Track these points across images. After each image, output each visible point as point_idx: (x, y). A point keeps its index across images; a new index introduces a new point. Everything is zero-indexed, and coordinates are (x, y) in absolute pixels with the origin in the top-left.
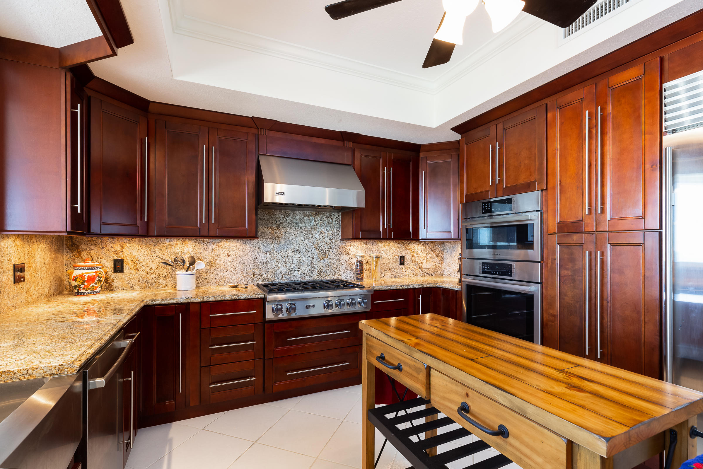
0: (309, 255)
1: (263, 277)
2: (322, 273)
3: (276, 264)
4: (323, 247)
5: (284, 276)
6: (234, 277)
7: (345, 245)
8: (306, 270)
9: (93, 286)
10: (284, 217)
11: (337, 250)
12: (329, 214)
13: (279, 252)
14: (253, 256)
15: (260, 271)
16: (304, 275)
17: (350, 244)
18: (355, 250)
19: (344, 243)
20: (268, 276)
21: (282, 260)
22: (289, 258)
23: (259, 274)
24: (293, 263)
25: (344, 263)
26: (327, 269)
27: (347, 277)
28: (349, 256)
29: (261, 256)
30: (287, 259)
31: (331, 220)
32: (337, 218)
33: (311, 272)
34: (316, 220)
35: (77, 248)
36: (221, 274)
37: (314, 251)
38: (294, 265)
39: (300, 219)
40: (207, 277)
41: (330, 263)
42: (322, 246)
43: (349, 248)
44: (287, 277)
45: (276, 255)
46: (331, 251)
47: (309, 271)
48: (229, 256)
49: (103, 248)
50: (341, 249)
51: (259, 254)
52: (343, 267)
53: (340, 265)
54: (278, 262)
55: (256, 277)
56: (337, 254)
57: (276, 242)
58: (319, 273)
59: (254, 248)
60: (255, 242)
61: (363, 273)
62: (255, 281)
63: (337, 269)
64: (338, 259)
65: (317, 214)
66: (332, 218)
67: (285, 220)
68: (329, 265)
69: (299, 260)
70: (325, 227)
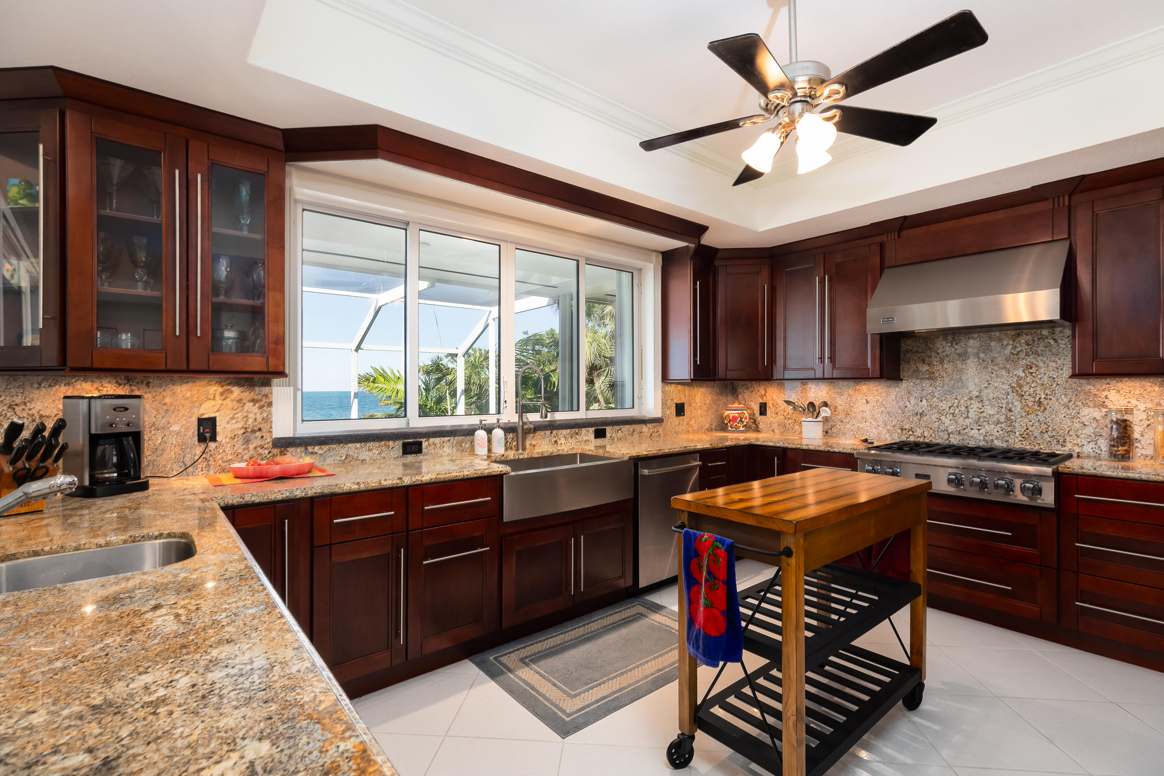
0: (1001, 405)
1: (917, 433)
2: (1032, 438)
3: (938, 417)
4: (1034, 391)
5: (951, 435)
6: (874, 431)
7: (1093, 388)
8: (995, 430)
10: (952, 345)
11: (1069, 397)
13: (943, 398)
14: (901, 404)
15: (911, 426)
16: (991, 438)
17: (1108, 386)
18: (1123, 398)
19: (1089, 384)
20: (923, 432)
21: (948, 412)
22: (959, 408)
23: (910, 429)
24: (968, 417)
25: (1089, 424)
26: (1044, 431)
27: (1099, 452)
28: (1103, 410)
29: (912, 404)
30: (957, 411)
31: (1052, 342)
33: (1005, 434)
34: (1018, 345)
35: (736, 392)
36: (859, 425)
37: (1012, 398)
38: (970, 420)
39: (982, 346)
40: (842, 427)
41: (1051, 421)
42: (1032, 390)
43: (1105, 393)
44: (958, 438)
45: (938, 404)
46: (1053, 398)
47: (1003, 432)
48: (867, 402)
49: (752, 392)
50: (1082, 396)
51: (909, 402)
52: (1088, 431)
53: (1078, 426)
54: (940, 413)
55: (905, 432)
56: (1070, 404)
57: (938, 384)
58: (1024, 438)
59: (903, 392)
60: (904, 384)
61: (1130, 445)
62: (904, 438)
63: (1071, 433)
64: (1073, 414)
65: (1018, 334)
66: (1056, 337)
67: (953, 350)
68: (1049, 424)
69: (981, 413)
70: (1039, 356)
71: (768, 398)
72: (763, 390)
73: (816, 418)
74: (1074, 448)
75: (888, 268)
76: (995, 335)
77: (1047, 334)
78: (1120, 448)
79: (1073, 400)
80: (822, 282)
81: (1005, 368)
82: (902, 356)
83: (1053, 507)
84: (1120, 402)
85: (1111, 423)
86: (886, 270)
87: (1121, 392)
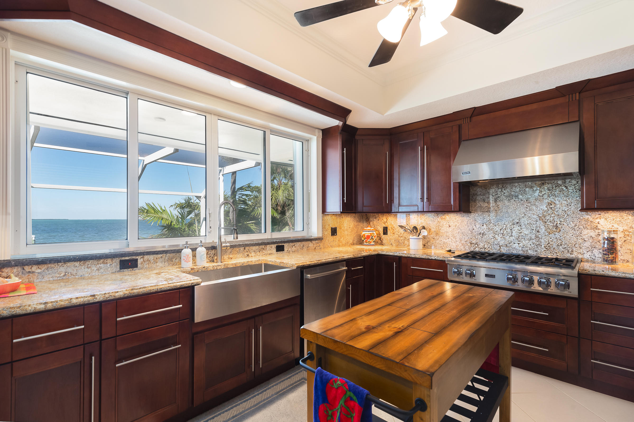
0: (532, 228)
1: (480, 246)
2: (552, 249)
3: (494, 236)
4: (553, 219)
5: (501, 247)
6: (454, 244)
7: (590, 217)
8: (529, 244)
9: (369, 241)
10: (501, 190)
11: (575, 223)
12: (562, 182)
13: (496, 224)
14: (471, 228)
15: (477, 241)
16: (527, 249)
17: (599, 215)
18: (609, 223)
19: (587, 215)
20: (484, 245)
21: (499, 232)
22: (507, 230)
23: (476, 243)
24: (512, 236)
25: (588, 240)
26: (560, 244)
27: (594, 258)
28: (597, 231)
29: (478, 228)
30: (505, 232)
31: (564, 189)
32: (574, 185)
33: (535, 246)
34: (543, 190)
36: (444, 240)
37: (539, 224)
38: (513, 238)
39: (521, 191)
40: (434, 242)
41: (564, 238)
42: (552, 218)
43: (598, 220)
44: (505, 248)
45: (493, 227)
46: (565, 224)
47: (534, 245)
48: (450, 226)
49: (379, 220)
50: (583, 222)
51: (475, 226)
52: (587, 244)
53: (581, 241)
54: (495, 233)
55: (473, 245)
56: (576, 227)
57: (493, 215)
58: (546, 249)
59: (471, 220)
60: (472, 215)
61: (616, 254)
62: (472, 249)
63: (576, 246)
64: (577, 234)
65: (543, 183)
66: (567, 185)
67: (502, 193)
68: (562, 240)
69: (520, 233)
70: (556, 197)
71: (389, 224)
72: (386, 218)
73: (418, 236)
74: (579, 255)
76: (528, 184)
77: (561, 183)
78: (610, 256)
79: (578, 225)
80: (422, 150)
81: (535, 205)
82: (471, 198)
83: (577, 297)
84: (607, 226)
85: (604, 240)
86: (462, 142)
87: (608, 220)
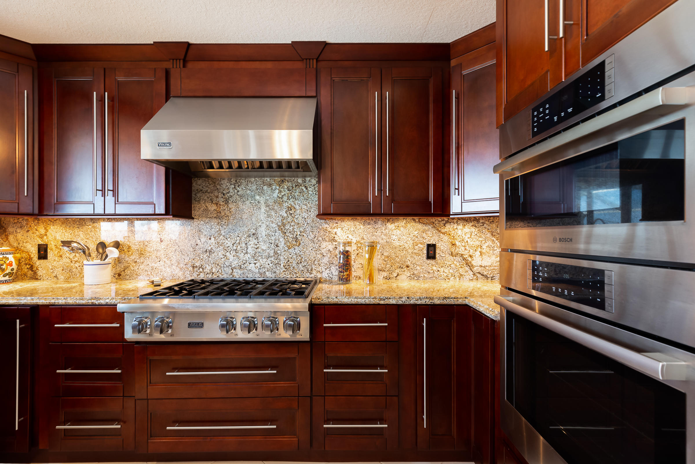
0: (271, 241)
1: (206, 270)
2: (292, 268)
3: (224, 254)
4: (293, 229)
5: (234, 270)
7: (328, 226)
8: (267, 263)
10: (235, 188)
11: (314, 233)
12: (302, 180)
13: (228, 236)
14: (193, 242)
15: (202, 263)
16: (264, 270)
17: (336, 224)
18: (345, 234)
19: (326, 223)
20: (212, 269)
21: (232, 248)
22: (241, 245)
23: (200, 266)
24: (247, 253)
25: (326, 254)
26: (299, 262)
27: (331, 276)
28: (334, 243)
29: (203, 242)
30: (239, 247)
31: (305, 189)
32: (314, 185)
33: (274, 266)
34: (282, 190)
36: (153, 265)
37: (278, 235)
38: (249, 255)
39: (258, 189)
40: (136, 268)
41: (303, 254)
42: (292, 228)
43: (335, 230)
44: (239, 272)
45: (224, 241)
46: (305, 235)
47: (272, 265)
48: (161, 241)
50: (322, 233)
51: (200, 239)
52: (325, 260)
53: (319, 256)
54: (226, 250)
55: (196, 270)
56: (315, 239)
57: (224, 223)
59: (194, 230)
60: (196, 222)
61: (350, 270)
62: (194, 277)
63: (316, 263)
64: (317, 247)
65: (283, 181)
66: (307, 185)
67: (236, 191)
68: (302, 256)
69: (257, 248)
70: (296, 200)
71: (50, 238)
72: (43, 228)
73: (104, 260)
74: (318, 274)
75: (174, 97)
76: (267, 180)
77: (301, 182)
78: (345, 274)
79: (317, 236)
80: (101, 100)
81: (273, 209)
82: (193, 195)
83: (309, 340)
84: (343, 237)
85: (340, 254)
86: (172, 98)
87: (344, 230)
